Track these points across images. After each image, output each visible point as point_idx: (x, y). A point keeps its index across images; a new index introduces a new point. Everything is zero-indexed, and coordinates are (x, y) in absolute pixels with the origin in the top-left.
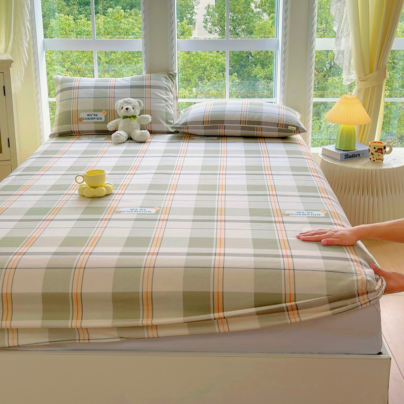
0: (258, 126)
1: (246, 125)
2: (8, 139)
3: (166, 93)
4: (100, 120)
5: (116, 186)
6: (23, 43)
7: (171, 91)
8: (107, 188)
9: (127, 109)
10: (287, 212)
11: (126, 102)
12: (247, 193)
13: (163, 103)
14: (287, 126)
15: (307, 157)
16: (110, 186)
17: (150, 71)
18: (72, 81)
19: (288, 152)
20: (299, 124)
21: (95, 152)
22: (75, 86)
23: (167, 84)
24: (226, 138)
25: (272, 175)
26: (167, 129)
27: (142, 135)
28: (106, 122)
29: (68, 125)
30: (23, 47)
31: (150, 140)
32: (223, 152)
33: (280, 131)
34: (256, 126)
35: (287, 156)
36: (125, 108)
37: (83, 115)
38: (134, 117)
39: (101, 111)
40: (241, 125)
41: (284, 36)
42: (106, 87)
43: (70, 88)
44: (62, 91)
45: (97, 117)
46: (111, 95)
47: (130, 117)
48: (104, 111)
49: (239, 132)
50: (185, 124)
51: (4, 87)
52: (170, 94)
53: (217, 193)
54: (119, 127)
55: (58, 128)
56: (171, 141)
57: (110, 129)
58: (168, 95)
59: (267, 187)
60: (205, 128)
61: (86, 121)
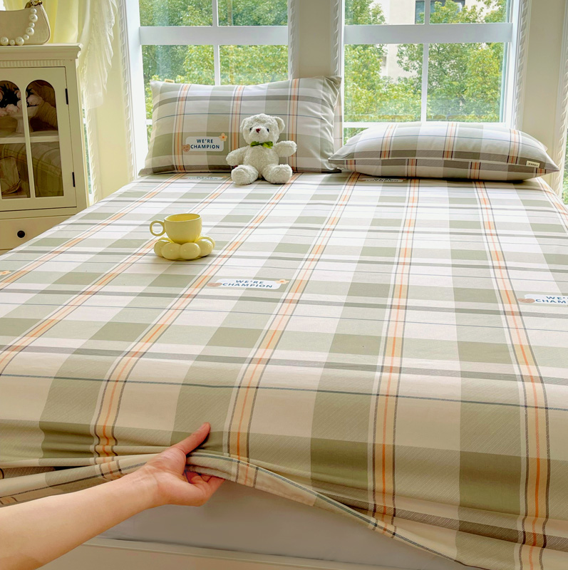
0: (474, 161)
1: (453, 159)
2: (73, 173)
3: (322, 108)
4: (216, 150)
5: (221, 244)
6: (105, 29)
7: (332, 106)
8: (203, 245)
9: (258, 130)
10: (526, 297)
11: (258, 120)
12: (451, 263)
13: (316, 124)
14: (524, 160)
15: (560, 211)
16: (209, 242)
17: (299, 74)
18: (177, 89)
19: (525, 202)
20: (545, 158)
21: (203, 195)
22: (181, 96)
23: (325, 94)
24: (417, 181)
25: (497, 235)
26: (323, 165)
27: (280, 172)
28: (226, 153)
29: (168, 156)
30: (105, 36)
31: (292, 182)
32: (411, 200)
33: (511, 169)
34: (470, 161)
35: (523, 207)
36: (255, 128)
37: (191, 141)
38: (269, 144)
39: (218, 134)
40: (445, 159)
41: (523, 15)
42: (229, 99)
43: (174, 100)
44: (161, 103)
45: (212, 144)
46: (234, 110)
47: (262, 144)
48: (223, 135)
49: (440, 171)
50: (351, 155)
51: (66, 90)
52: (330, 110)
53: (396, 260)
54: (245, 159)
55: (152, 161)
56: (327, 183)
57: (231, 163)
58: (326, 111)
59: (488, 255)
60: (384, 163)
61: (196, 149)
